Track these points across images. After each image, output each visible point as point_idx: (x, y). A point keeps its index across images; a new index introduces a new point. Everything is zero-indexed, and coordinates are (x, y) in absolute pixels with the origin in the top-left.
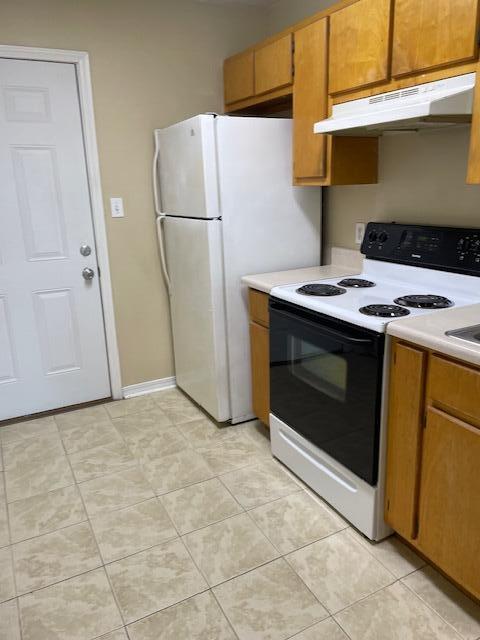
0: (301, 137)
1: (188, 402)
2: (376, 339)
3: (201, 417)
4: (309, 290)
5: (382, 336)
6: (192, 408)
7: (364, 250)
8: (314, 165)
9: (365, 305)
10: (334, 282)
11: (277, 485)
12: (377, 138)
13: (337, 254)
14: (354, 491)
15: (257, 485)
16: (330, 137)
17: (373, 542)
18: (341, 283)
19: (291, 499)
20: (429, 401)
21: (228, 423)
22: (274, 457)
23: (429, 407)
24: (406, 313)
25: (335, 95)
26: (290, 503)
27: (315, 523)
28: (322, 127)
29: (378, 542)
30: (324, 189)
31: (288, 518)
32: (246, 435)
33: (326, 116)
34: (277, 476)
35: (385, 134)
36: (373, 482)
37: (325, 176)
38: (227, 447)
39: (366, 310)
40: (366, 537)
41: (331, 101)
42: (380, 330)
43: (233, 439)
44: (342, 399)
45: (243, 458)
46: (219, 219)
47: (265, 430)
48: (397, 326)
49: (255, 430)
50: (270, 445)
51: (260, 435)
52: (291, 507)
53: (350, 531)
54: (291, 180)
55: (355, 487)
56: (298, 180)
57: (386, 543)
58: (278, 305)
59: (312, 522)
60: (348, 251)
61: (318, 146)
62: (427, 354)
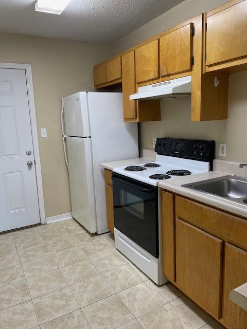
0: (126, 100)
1: (77, 225)
2: (154, 190)
3: (83, 231)
4: (128, 169)
5: (157, 187)
6: (79, 228)
7: (156, 150)
8: (132, 113)
9: (151, 175)
10: (142, 165)
11: (117, 262)
12: (160, 101)
13: (145, 152)
14: (150, 261)
15: (107, 262)
16: (138, 101)
17: (158, 286)
18: (145, 165)
19: (122, 268)
20: (177, 216)
21: (96, 234)
22: (117, 249)
23: (177, 219)
24: (170, 177)
25: (138, 83)
26: (122, 270)
27: (133, 278)
28: (133, 97)
29: (161, 286)
30: (138, 123)
31: (120, 276)
32: (104, 239)
33: (136, 92)
34: (117, 258)
35: (163, 99)
36: (157, 257)
37: (136, 118)
38: (94, 245)
39: (152, 177)
40: (155, 284)
41: (137, 85)
42: (155, 185)
43: (98, 241)
44: (142, 218)
45: (102, 250)
46: (90, 137)
47: (113, 237)
48: (163, 183)
49: (109, 237)
50: (115, 244)
51: (111, 239)
52: (122, 272)
53: (149, 281)
54: (122, 119)
55: (150, 259)
56: (126, 119)
57: (165, 286)
58: (116, 176)
59: (131, 278)
60: (149, 151)
61: (133, 105)
62: (174, 195)
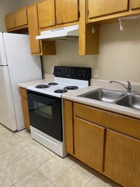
0: (32, 40)
1: (2, 126)
2: (59, 100)
3: (7, 130)
4: (39, 87)
5: (61, 98)
6: (4, 128)
7: (54, 74)
8: (37, 49)
9: (55, 90)
10: (46, 84)
11: (34, 147)
12: (55, 42)
14: (57, 144)
15: (27, 149)
16: (41, 41)
17: (63, 158)
18: (49, 84)
19: (38, 151)
20: (74, 115)
21: (17, 131)
22: (33, 139)
23: (75, 117)
24: (67, 91)
25: (41, 28)
26: (38, 152)
27: (46, 156)
28: (38, 38)
29: (65, 157)
30: (41, 56)
31: (38, 156)
32: (23, 134)
33: (39, 34)
34: (33, 145)
35: (57, 40)
36: (62, 141)
37: (41, 52)
38: (16, 138)
39: (56, 92)
40: (61, 157)
41: (40, 30)
42: (60, 97)
43: (19, 136)
44: (51, 118)
45: (22, 141)
46: (7, 66)
47: (29, 131)
48: (65, 95)
49: (26, 132)
50: (31, 136)
51: (27, 133)
52: (38, 153)
53: (57, 156)
54: (30, 53)
55: (57, 143)
56: (32, 53)
57: (67, 157)
58: (29, 92)
59: (45, 156)
60: (50, 75)
61: (38, 43)
62: (73, 102)
